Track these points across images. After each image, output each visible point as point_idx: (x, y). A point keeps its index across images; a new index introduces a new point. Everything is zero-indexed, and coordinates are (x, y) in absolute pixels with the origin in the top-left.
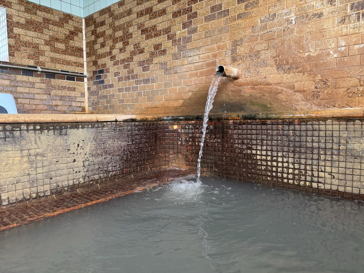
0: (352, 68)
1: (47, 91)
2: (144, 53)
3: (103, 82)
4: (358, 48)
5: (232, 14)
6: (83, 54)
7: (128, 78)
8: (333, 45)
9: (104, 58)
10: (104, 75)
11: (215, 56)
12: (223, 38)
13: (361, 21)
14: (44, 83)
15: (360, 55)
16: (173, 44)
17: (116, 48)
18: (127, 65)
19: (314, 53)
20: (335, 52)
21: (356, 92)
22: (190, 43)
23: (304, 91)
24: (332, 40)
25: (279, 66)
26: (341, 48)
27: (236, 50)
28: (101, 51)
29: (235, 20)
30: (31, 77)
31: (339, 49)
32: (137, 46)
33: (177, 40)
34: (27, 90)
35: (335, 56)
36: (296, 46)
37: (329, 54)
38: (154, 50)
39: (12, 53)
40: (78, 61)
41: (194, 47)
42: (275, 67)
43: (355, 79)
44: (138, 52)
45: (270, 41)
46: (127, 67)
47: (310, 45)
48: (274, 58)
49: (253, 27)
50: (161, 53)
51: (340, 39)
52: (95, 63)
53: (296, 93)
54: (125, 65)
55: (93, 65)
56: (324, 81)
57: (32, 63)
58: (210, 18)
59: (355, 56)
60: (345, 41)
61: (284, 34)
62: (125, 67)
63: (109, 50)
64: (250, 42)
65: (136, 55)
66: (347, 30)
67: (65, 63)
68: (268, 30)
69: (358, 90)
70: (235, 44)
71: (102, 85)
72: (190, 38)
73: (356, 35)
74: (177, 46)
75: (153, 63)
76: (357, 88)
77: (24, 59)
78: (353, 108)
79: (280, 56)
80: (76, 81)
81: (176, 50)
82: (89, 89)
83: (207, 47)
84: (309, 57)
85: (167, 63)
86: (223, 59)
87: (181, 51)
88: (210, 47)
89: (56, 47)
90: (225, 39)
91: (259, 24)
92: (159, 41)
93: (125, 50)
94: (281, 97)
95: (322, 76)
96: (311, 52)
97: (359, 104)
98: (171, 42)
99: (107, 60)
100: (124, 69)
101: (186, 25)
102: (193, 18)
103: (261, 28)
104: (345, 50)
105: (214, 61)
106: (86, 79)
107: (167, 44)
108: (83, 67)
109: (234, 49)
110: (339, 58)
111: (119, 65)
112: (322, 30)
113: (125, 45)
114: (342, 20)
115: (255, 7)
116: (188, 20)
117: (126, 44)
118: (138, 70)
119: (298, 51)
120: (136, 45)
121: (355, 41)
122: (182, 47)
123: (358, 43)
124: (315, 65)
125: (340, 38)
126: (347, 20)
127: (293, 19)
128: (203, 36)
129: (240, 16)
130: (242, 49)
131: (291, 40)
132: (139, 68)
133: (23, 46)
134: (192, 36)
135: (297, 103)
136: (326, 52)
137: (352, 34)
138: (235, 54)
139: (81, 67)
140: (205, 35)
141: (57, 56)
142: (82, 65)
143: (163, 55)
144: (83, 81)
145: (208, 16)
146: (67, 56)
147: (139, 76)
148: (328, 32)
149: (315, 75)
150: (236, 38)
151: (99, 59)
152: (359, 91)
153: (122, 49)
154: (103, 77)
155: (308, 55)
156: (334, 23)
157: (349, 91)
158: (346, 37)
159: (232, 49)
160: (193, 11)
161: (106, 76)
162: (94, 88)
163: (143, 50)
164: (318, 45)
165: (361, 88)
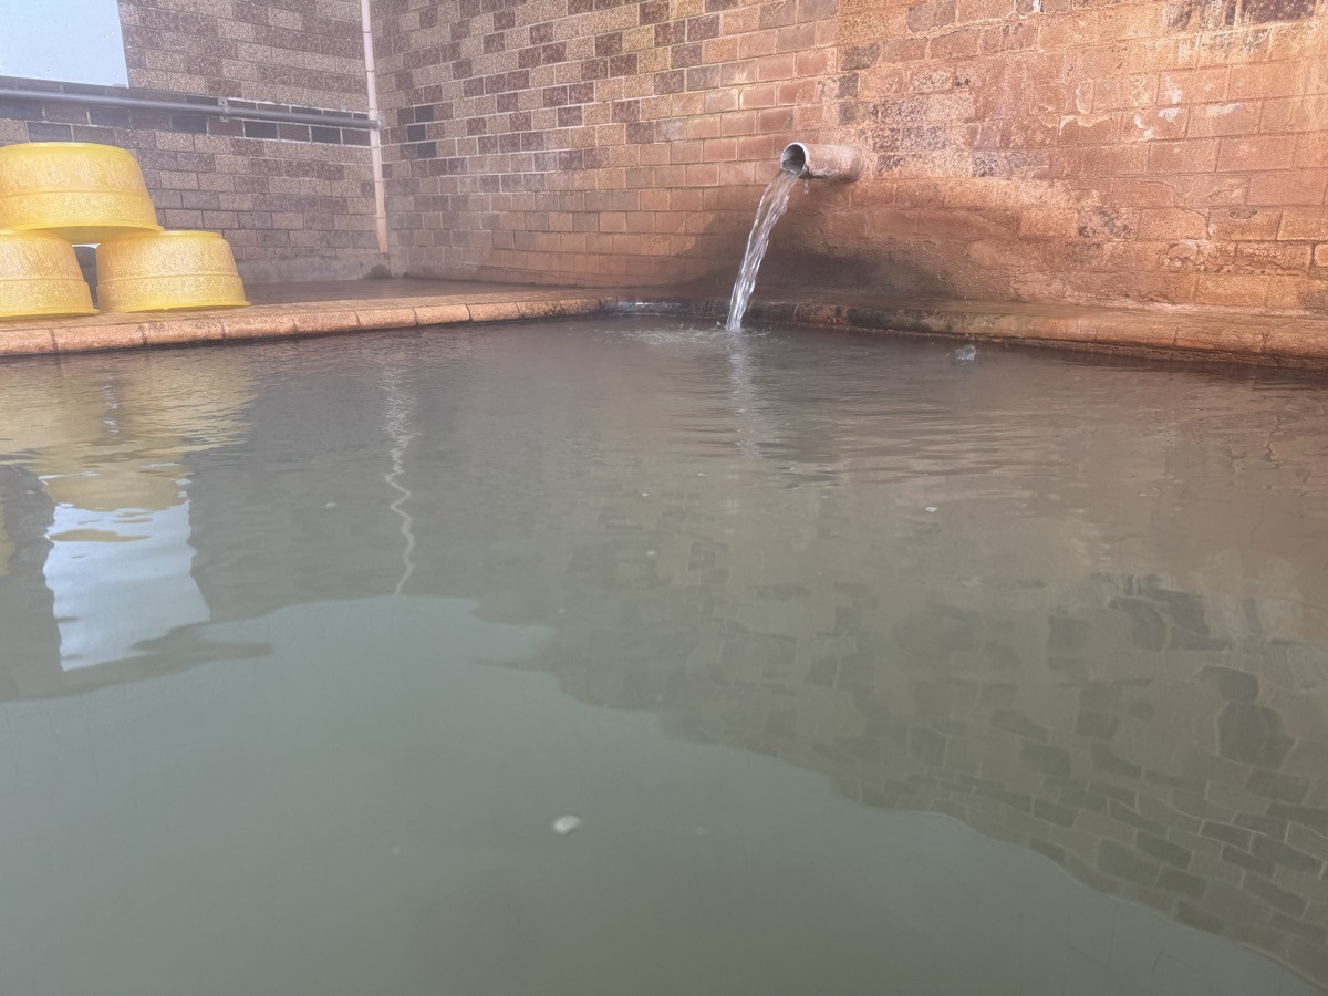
0: (1191, 178)
1: (252, 183)
2: (565, 60)
3: (430, 150)
4: (1216, 115)
6: (362, 45)
7: (513, 143)
8: (1145, 99)
9: (432, 63)
10: (435, 125)
11: (789, 94)
12: (817, 35)
13: (1235, 23)
14: (241, 154)
15: (1217, 140)
16: (660, 39)
17: (472, 34)
18: (509, 96)
19: (1087, 119)
20: (1148, 122)
21: (1192, 258)
22: (714, 43)
23: (1047, 240)
24: (1144, 82)
26: (1168, 111)
27: (856, 81)
28: (424, 39)
30: (200, 136)
31: (1161, 114)
32: (542, 33)
33: (672, 25)
34: (190, 181)
35: (1149, 134)
36: (1035, 88)
37: (1129, 128)
38: (597, 55)
39: (134, 54)
40: (346, 72)
41: (725, 57)
43: (1196, 214)
44: (543, 56)
45: (960, 64)
46: (508, 104)
47: (1077, 92)
48: (968, 120)
49: (911, 9)
50: (619, 69)
51: (1168, 78)
52: (404, 81)
53: (1025, 246)
54: (502, 96)
55: (398, 87)
56: (1105, 214)
57: (198, 86)
59: (1203, 141)
60: (1182, 88)
61: (1003, 42)
62: (504, 104)
63: (449, 39)
64: (900, 60)
65: (536, 64)
66: (1190, 52)
67: (304, 81)
68: (958, 24)
69: (1199, 252)
70: (852, 60)
71: (428, 160)
72: (712, 23)
73: (1216, 71)
74: (669, 48)
75: (592, 100)
76: (1198, 246)
77: (175, 76)
78: (1179, 306)
79: (987, 119)
80: (345, 143)
81: (666, 59)
82: (386, 170)
83: (766, 63)
84: (1072, 132)
85: (637, 102)
86: (813, 110)
87: (683, 66)
88: (775, 62)
89: (272, 24)
90: (823, 40)
92: (613, 23)
93: (502, 45)
94: (981, 250)
95: (1103, 199)
96: (1079, 113)
97: (1195, 295)
98: (653, 31)
99: (443, 74)
100: (499, 111)
103: (935, 15)
104: (1178, 118)
105: (785, 115)
106: (375, 137)
107: (640, 37)
108: (366, 94)
109: (850, 78)
110: (1156, 144)
111: (482, 94)
112: (1118, 44)
113: (503, 27)
114: (1182, 16)
117: (504, 22)
118: (543, 118)
119: (1041, 109)
120: (537, 28)
121: (1210, 93)
122: (686, 52)
123: (1218, 99)
124: (1087, 159)
126: (1195, 19)
128: (756, 23)
130: (874, 81)
131: (1024, 66)
132: (546, 112)
133: (167, 29)
134: (718, 17)
135: (1021, 278)
136: (1122, 117)
137: (1204, 67)
138: (850, 95)
139: (356, 91)
140: (760, 18)
141: (279, 57)
142: (361, 87)
143: (626, 74)
144: (365, 140)
146: (309, 56)
147: (548, 138)
148: (1136, 50)
149: (1085, 192)
150: (857, 40)
151: (416, 67)
152: (1202, 253)
153: (494, 41)
154: (433, 134)
155: (1072, 126)
156: (1155, 22)
157: (1174, 252)
158: (1186, 75)
159: (844, 77)
161: (441, 132)
162: (403, 168)
163: (562, 48)
164: (1102, 93)
165: (1209, 247)
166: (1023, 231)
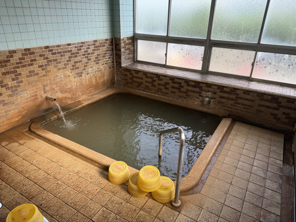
0: (78, 89)
5: (40, 75)
11: (36, 92)
13: (78, 78)
15: (79, 86)
22: (20, 88)
25: (61, 92)
29: (42, 77)
33: (10, 87)
36: (65, 85)
37: (73, 87)
41: (23, 90)
42: (60, 93)
43: (79, 92)
49: (50, 80)
58: (29, 76)
68: (56, 81)
70: (44, 86)
72: (19, 85)
73: (78, 81)
74: (10, 90)
81: (10, 92)
85: (4, 100)
86: (40, 93)
87: (14, 92)
88: (32, 89)
90: (39, 85)
91: (52, 79)
94: (64, 101)
95: (73, 93)
98: (5, 88)
101: (14, 79)
102: (18, 76)
105: (36, 95)
107: (2, 90)
109: (44, 88)
112: (70, 80)
115: (49, 72)
116: (15, 77)
119: (66, 87)
121: (78, 83)
122: (14, 90)
124: (71, 90)
125: (75, 82)
127: (63, 77)
128: (27, 84)
129: (44, 76)
130: (47, 88)
138: (44, 90)
145: (28, 75)
148: (72, 81)
149: (71, 93)
155: (69, 87)
156: (73, 78)
160: (18, 72)
164: (70, 84)
165: (81, 94)
166: (67, 98)
